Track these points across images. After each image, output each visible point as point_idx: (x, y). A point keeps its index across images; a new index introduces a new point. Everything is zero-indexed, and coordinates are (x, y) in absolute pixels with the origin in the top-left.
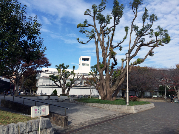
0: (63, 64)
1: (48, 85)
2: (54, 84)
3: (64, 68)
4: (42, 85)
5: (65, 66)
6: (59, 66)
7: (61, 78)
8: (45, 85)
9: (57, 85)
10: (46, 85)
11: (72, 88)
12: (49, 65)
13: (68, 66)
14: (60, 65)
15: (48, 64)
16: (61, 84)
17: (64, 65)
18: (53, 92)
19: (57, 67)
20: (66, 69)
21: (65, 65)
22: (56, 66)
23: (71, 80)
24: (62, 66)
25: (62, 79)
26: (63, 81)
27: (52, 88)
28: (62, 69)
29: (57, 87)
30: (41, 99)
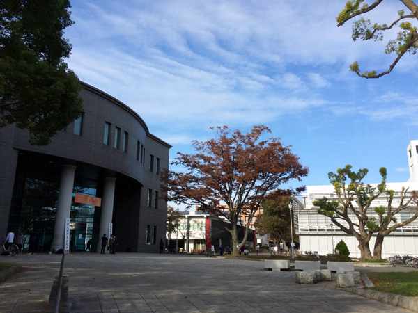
0: (349, 167)
1: (324, 230)
2: (335, 227)
3: (354, 177)
4: (317, 228)
5: (356, 172)
6: (338, 174)
7: (348, 206)
8: (315, 230)
9: (343, 228)
10: (319, 230)
11: (387, 235)
12: (304, 173)
13: (365, 171)
14: (341, 172)
15: (300, 170)
16: (351, 225)
17: (352, 170)
18: (335, 247)
19: (332, 179)
20: (361, 178)
21: (355, 170)
22: (331, 174)
23: (380, 211)
24: (346, 171)
25: (353, 209)
26: (358, 216)
27: (331, 237)
28: (348, 182)
29: (343, 233)
30: (271, 270)
